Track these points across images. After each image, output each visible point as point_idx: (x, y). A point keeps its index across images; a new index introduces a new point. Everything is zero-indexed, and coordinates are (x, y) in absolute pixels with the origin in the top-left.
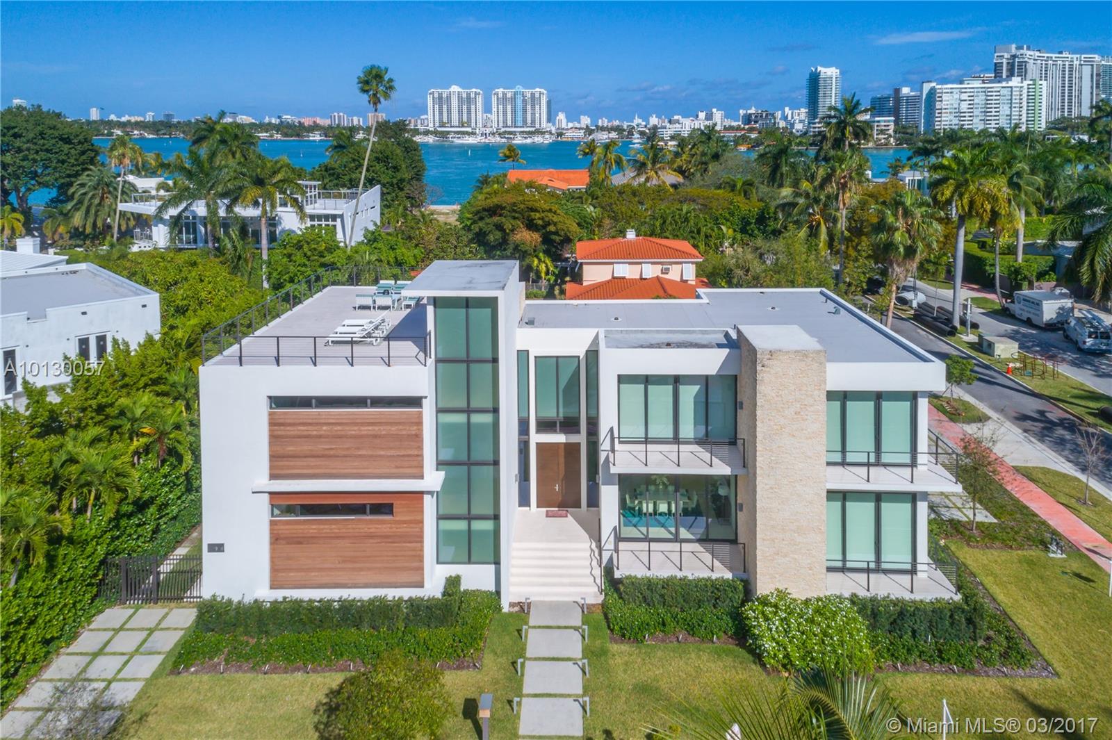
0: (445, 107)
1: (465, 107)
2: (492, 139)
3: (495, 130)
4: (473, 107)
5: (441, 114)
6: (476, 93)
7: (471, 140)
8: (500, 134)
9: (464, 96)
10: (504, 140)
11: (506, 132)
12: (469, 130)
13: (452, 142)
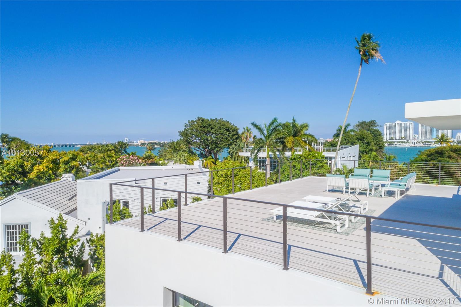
0: (392, 131)
1: (403, 131)
2: (418, 145)
3: (420, 141)
4: (408, 130)
5: (390, 134)
6: (410, 124)
7: (407, 145)
8: (423, 142)
9: (403, 125)
10: (425, 145)
11: (426, 141)
12: (405, 141)
13: (396, 146)
